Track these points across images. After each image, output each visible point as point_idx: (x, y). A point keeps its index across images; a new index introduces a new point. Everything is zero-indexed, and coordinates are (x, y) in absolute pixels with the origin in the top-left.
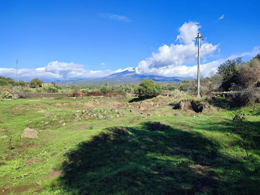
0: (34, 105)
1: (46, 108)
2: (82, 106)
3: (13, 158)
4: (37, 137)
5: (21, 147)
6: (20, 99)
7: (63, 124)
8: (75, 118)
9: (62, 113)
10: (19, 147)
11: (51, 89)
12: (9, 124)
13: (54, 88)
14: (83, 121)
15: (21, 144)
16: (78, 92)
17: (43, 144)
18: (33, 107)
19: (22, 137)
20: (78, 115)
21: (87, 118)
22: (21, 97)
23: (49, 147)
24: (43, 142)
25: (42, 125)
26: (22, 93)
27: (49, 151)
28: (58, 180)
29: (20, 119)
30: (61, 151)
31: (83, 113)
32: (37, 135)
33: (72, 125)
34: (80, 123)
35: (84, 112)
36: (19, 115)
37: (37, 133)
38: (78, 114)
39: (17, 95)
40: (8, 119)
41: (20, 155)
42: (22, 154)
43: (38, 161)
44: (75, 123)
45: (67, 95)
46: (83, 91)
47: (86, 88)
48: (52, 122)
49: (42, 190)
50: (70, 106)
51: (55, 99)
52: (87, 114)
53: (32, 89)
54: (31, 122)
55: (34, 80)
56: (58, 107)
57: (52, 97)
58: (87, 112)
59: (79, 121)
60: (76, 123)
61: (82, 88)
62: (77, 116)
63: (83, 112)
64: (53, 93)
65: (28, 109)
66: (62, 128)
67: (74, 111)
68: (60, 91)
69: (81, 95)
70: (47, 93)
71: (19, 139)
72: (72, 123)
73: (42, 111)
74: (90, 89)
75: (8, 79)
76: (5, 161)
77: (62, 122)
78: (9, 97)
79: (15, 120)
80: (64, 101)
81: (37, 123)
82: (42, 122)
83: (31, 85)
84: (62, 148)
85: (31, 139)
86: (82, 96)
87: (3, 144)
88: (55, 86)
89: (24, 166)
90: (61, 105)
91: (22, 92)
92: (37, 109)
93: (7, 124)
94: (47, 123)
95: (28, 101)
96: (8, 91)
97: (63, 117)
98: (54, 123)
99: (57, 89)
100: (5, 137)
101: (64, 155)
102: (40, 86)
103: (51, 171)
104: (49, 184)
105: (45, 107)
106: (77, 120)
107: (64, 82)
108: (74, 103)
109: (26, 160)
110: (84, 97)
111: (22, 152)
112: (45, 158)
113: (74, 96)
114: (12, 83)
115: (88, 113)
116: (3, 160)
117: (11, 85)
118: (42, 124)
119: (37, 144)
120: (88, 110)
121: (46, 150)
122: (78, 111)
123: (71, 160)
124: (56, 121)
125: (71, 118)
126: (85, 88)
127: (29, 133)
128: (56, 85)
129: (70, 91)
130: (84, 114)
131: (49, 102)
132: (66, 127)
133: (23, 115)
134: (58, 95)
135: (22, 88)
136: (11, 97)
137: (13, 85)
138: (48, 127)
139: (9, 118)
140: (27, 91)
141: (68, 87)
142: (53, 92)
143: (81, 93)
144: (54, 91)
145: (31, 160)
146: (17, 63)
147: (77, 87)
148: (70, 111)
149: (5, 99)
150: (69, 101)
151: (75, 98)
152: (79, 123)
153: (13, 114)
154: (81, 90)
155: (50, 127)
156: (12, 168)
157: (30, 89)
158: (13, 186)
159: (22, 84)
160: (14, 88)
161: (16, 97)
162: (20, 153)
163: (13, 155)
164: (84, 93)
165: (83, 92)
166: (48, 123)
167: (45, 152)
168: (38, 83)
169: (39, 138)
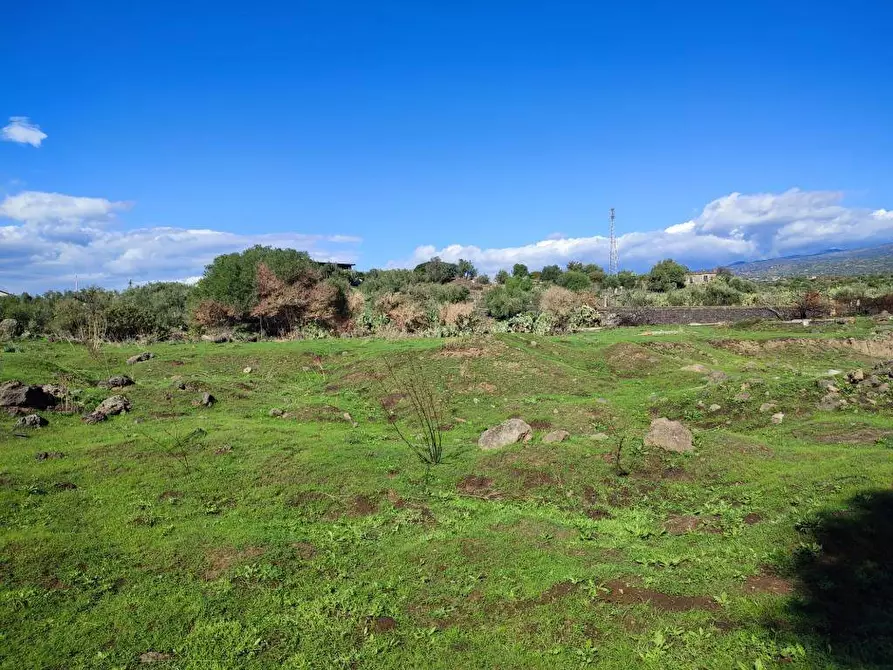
0: (668, 346)
1: (703, 358)
2: (843, 354)
3: (627, 503)
4: (690, 449)
5: (646, 473)
6: (622, 328)
7: (776, 416)
8: (823, 399)
9: (765, 376)
10: (641, 472)
11: (715, 294)
12: (604, 402)
13: (724, 288)
14: (856, 411)
15: (646, 464)
16: (821, 301)
17: (711, 475)
18: (665, 351)
19: (646, 443)
20: (832, 388)
21: (874, 402)
22: (626, 322)
23: (732, 487)
24: (711, 470)
25: (701, 412)
26: (629, 310)
27: (736, 504)
28: (786, 610)
29: (632, 390)
30: (780, 510)
31: (855, 382)
32: (690, 443)
33: (811, 422)
34: (843, 417)
35: (859, 375)
36: (629, 376)
37: (691, 438)
38: (831, 382)
39: (615, 315)
40: (600, 385)
41: (646, 498)
42: (649, 496)
43: (702, 529)
44: (824, 416)
45: (773, 313)
46: (840, 294)
47: (856, 281)
48: (731, 404)
49: (732, 624)
50: (793, 353)
51: (731, 326)
52: (875, 385)
53: (653, 296)
54: (664, 399)
55: (659, 266)
56: (747, 354)
57: (719, 319)
58: (875, 379)
59: (839, 409)
60: (826, 418)
61: (834, 286)
62: (828, 389)
63: (856, 377)
64: (725, 307)
65: (652, 360)
66: (774, 432)
67: (812, 373)
68: (747, 299)
69: (834, 313)
70: (701, 307)
71: (639, 448)
72: (808, 415)
73: (697, 368)
74: (870, 285)
75: (591, 268)
76: (609, 509)
77: (768, 409)
78: (595, 321)
79: (619, 390)
80: (766, 335)
81: (685, 405)
82: (700, 402)
83: (651, 284)
84: (782, 501)
85: (673, 453)
86: (838, 315)
87: (598, 457)
88: (727, 281)
89: (662, 535)
90: (757, 348)
91: (629, 306)
92: (677, 358)
93: (599, 400)
94: (715, 407)
95: (646, 333)
96: (591, 305)
97: (774, 393)
98: (741, 411)
99: (739, 292)
100: (601, 436)
101: (797, 528)
102: (681, 285)
103: (756, 572)
104: (755, 614)
105: (701, 352)
106: (829, 408)
107: (759, 266)
108: (807, 342)
109: (663, 516)
110: (846, 319)
111: (651, 489)
112: (724, 521)
113: (804, 317)
114: (601, 281)
115: (877, 382)
116: (601, 501)
117: (596, 287)
118: (699, 408)
119: (693, 473)
120: (880, 370)
121: (724, 498)
122: (833, 372)
123: (826, 550)
124: (748, 403)
125: (806, 399)
126: (850, 283)
127: (665, 434)
128: (732, 279)
129: (787, 298)
130: (858, 386)
131: (715, 337)
132: (788, 429)
133: (640, 377)
134: (742, 313)
135: (629, 295)
136: (597, 321)
137: (604, 287)
138: (719, 423)
139: (603, 382)
140: (641, 302)
141: (778, 285)
142: (724, 303)
143: (833, 302)
144: (726, 299)
145: (678, 519)
146: (613, 217)
147: (813, 281)
148: (796, 371)
149: (582, 329)
150: (786, 335)
151: (806, 323)
152: (840, 418)
153: (613, 371)
154: (833, 292)
155: (728, 422)
156: (631, 532)
157: (649, 297)
158: (647, 587)
159: (628, 282)
160: (607, 295)
161: (610, 323)
162: (644, 490)
163: (626, 492)
164: (847, 301)
165: (842, 298)
166: (719, 407)
167: (722, 502)
168: (672, 274)
169: (698, 454)
